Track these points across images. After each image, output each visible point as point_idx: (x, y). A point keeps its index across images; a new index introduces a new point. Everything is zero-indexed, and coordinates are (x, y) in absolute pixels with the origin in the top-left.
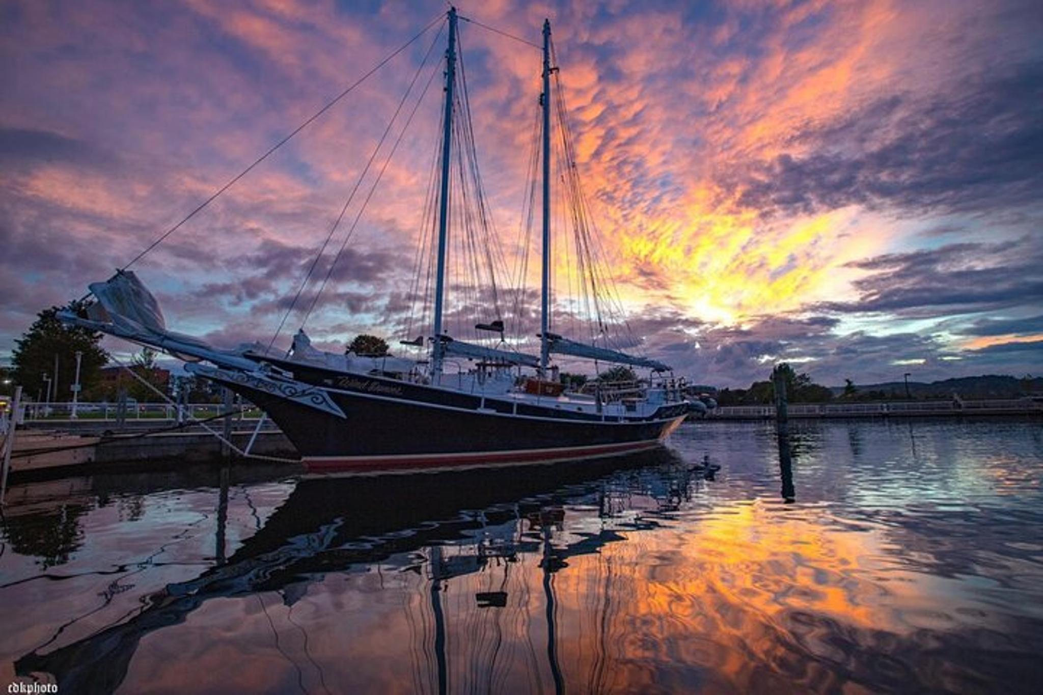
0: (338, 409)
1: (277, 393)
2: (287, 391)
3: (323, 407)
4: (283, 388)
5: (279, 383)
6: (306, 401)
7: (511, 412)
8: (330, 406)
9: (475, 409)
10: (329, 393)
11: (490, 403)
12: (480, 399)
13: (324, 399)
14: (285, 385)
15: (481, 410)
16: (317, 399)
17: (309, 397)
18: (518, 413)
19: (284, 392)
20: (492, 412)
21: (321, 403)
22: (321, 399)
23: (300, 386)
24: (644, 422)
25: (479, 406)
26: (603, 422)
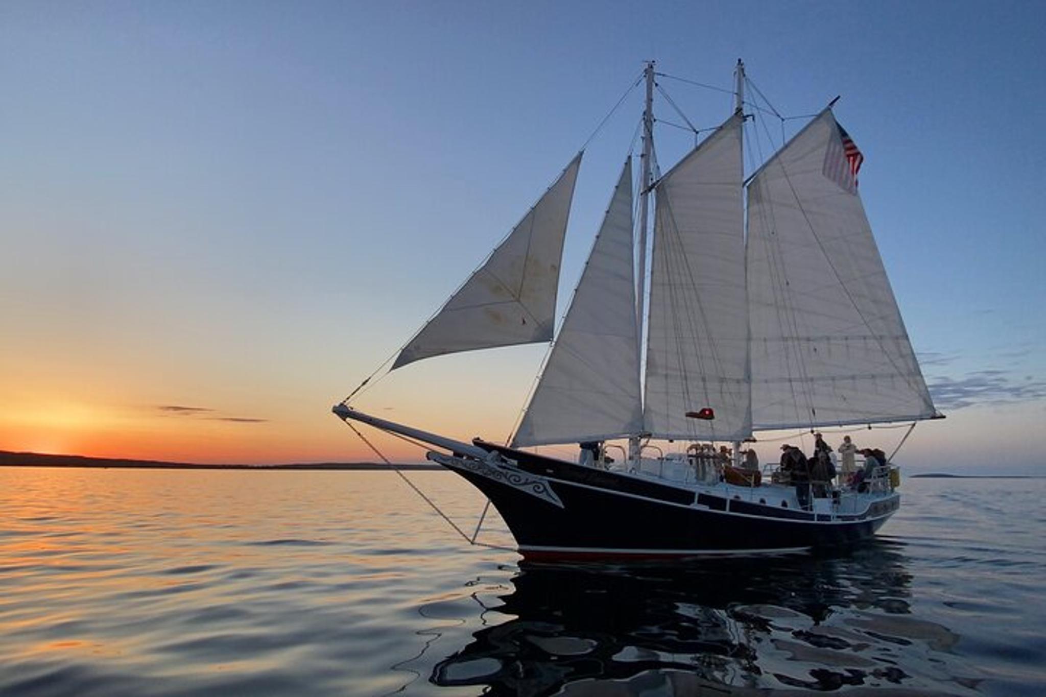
0: (557, 498)
1: (503, 481)
2: (512, 479)
3: (543, 496)
4: (508, 476)
5: (504, 471)
6: (529, 489)
7: (724, 509)
8: (549, 495)
9: (689, 504)
10: (550, 482)
11: (704, 499)
12: (694, 494)
13: (545, 489)
14: (510, 473)
15: (695, 506)
16: (539, 488)
17: (531, 486)
18: (731, 510)
19: (509, 480)
20: (705, 508)
21: (542, 492)
22: (542, 488)
23: (525, 475)
24: (857, 521)
25: (693, 501)
26: (815, 522)
